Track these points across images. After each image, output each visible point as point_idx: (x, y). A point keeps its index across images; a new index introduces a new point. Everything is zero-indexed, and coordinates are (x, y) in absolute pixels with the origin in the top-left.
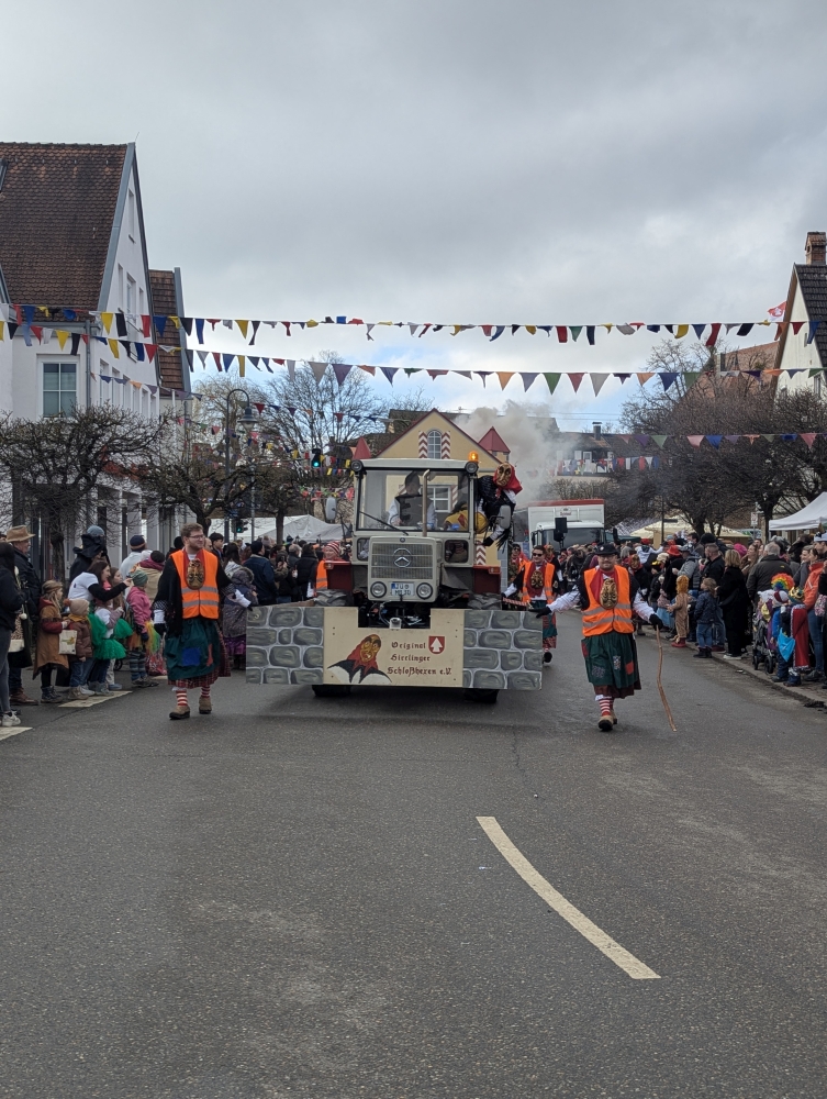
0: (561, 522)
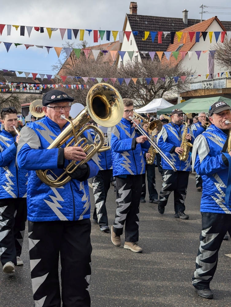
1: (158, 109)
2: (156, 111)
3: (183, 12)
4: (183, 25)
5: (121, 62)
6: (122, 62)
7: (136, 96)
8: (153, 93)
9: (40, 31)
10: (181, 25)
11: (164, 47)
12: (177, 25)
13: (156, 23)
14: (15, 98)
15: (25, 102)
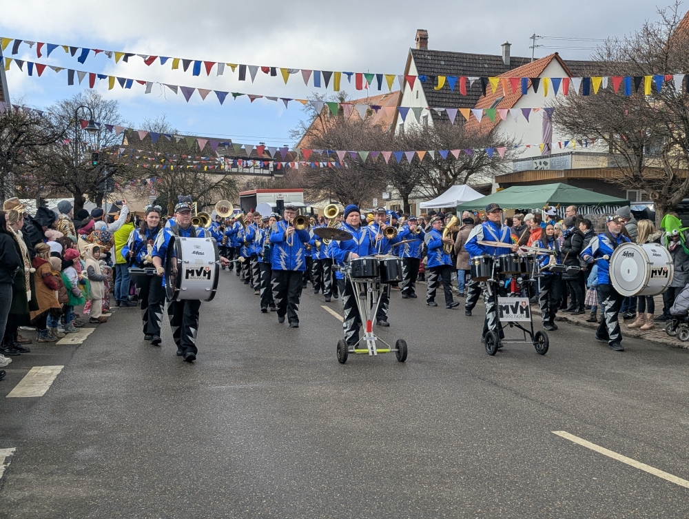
0: (280, 203)
1: (458, 202)
2: (455, 205)
3: (503, 45)
4: (502, 67)
5: (400, 125)
6: (402, 125)
7: (424, 181)
8: (451, 177)
9: (269, 73)
10: (499, 66)
11: (470, 101)
12: (493, 66)
13: (458, 64)
14: (230, 181)
15: (246, 190)
